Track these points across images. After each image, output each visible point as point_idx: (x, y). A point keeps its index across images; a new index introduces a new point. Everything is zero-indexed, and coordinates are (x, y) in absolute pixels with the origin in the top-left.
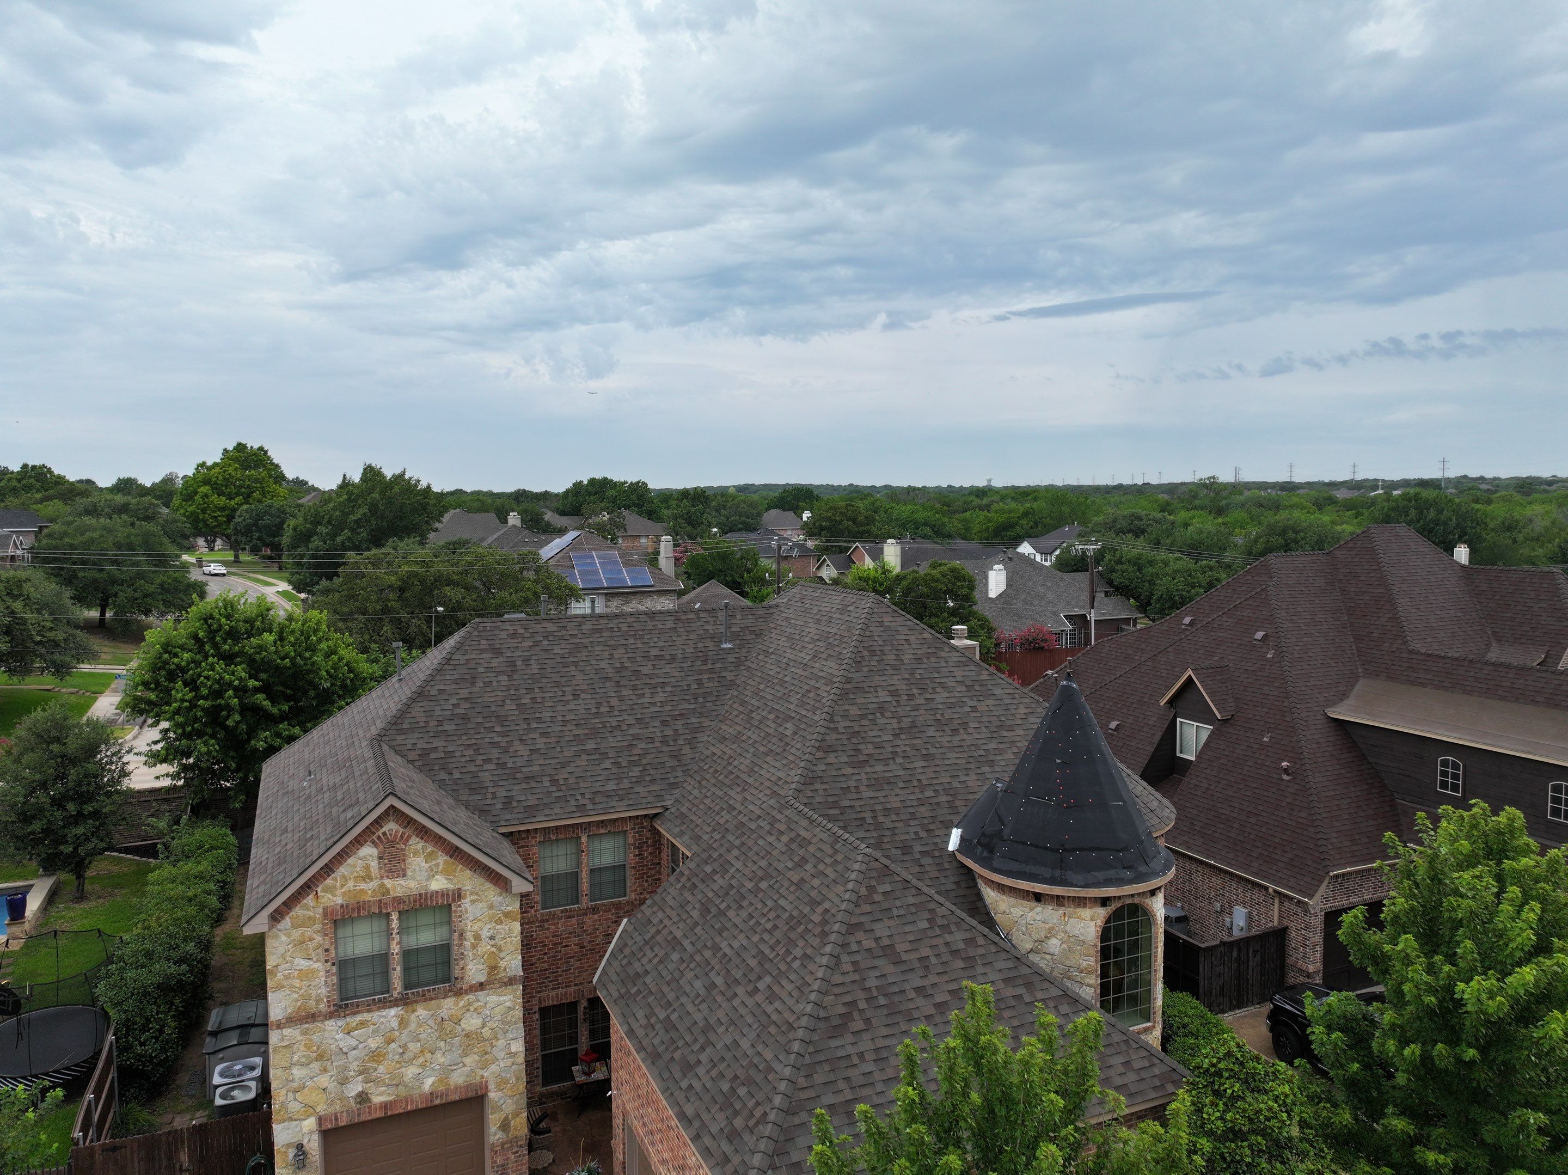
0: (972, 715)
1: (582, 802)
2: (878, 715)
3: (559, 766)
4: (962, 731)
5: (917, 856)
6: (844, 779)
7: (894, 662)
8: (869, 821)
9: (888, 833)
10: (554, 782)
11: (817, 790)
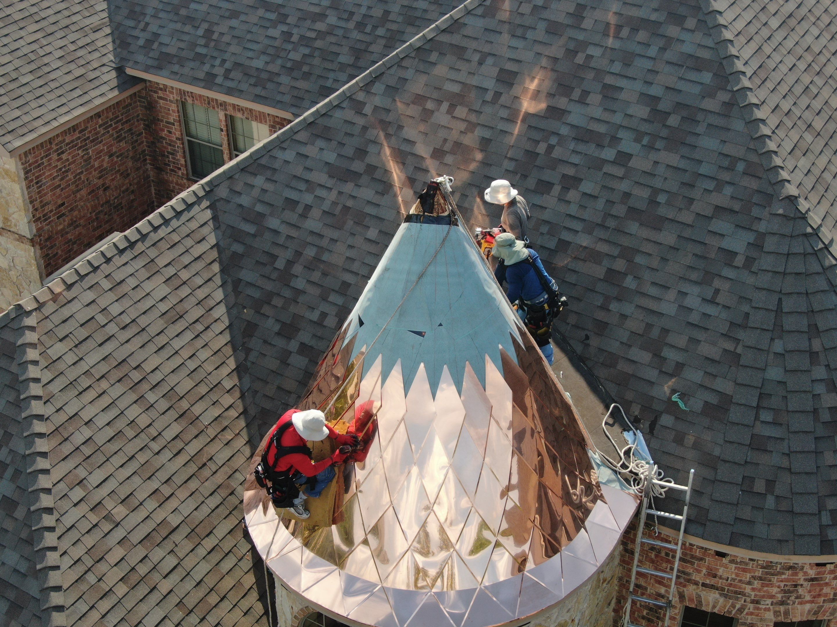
0: (608, 169)
1: (215, 71)
2: (445, 106)
3: (227, 14)
4: (557, 189)
5: (294, 345)
6: (302, 186)
7: (561, 18)
8: (280, 264)
9: (287, 293)
10: (209, 32)
11: (253, 186)
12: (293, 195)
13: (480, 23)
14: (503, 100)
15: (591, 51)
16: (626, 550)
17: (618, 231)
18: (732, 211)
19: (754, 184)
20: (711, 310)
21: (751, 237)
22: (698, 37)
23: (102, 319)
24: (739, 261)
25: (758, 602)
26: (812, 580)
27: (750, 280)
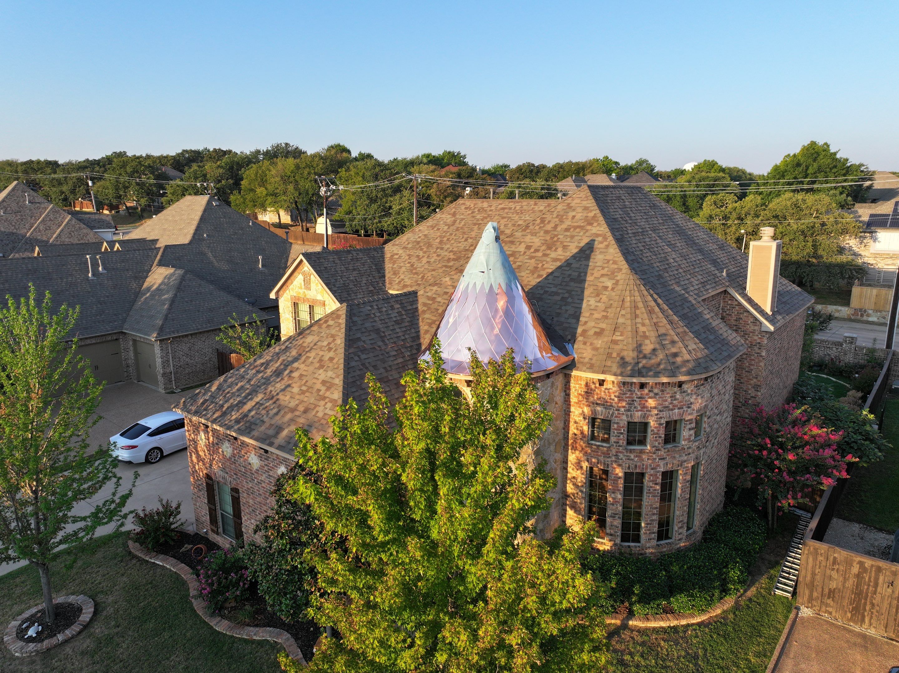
12: (447, 291)
13: (520, 234)
14: (527, 254)
15: (559, 237)
16: (566, 395)
17: (566, 285)
18: (607, 275)
19: (616, 266)
20: (599, 304)
21: (614, 281)
22: (598, 228)
23: (373, 316)
24: (610, 289)
25: (619, 410)
26: (640, 398)
27: (614, 294)
